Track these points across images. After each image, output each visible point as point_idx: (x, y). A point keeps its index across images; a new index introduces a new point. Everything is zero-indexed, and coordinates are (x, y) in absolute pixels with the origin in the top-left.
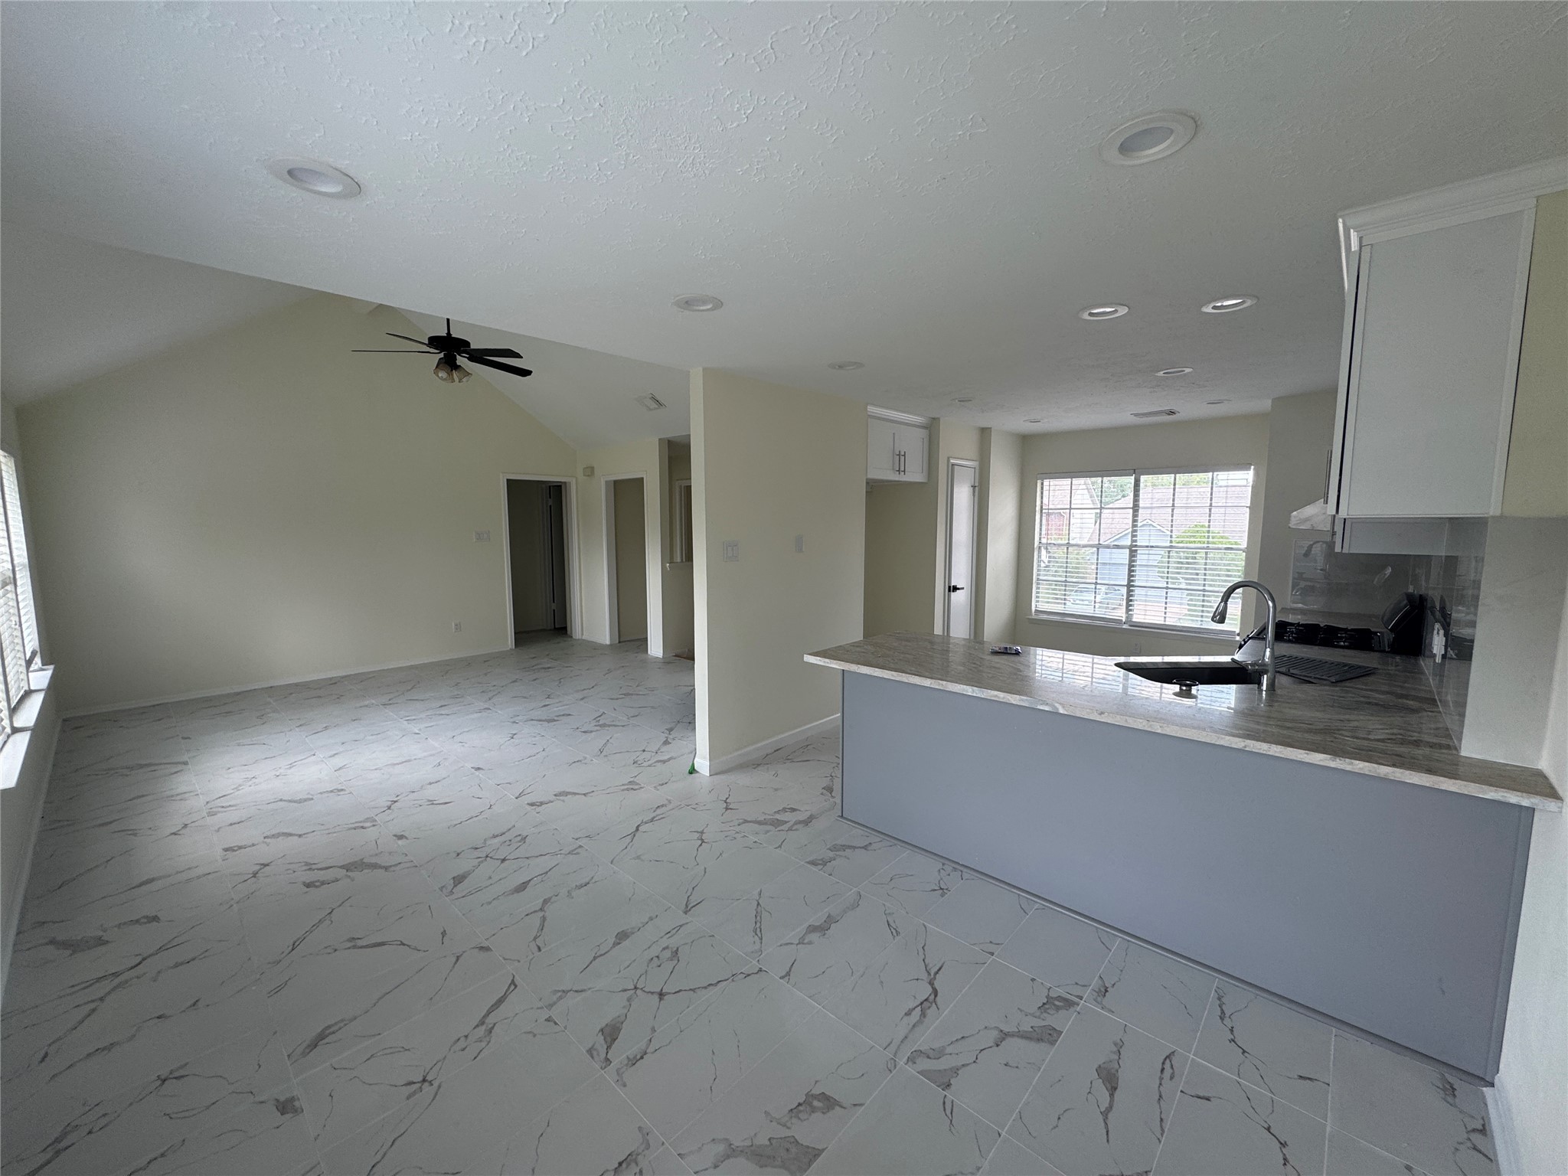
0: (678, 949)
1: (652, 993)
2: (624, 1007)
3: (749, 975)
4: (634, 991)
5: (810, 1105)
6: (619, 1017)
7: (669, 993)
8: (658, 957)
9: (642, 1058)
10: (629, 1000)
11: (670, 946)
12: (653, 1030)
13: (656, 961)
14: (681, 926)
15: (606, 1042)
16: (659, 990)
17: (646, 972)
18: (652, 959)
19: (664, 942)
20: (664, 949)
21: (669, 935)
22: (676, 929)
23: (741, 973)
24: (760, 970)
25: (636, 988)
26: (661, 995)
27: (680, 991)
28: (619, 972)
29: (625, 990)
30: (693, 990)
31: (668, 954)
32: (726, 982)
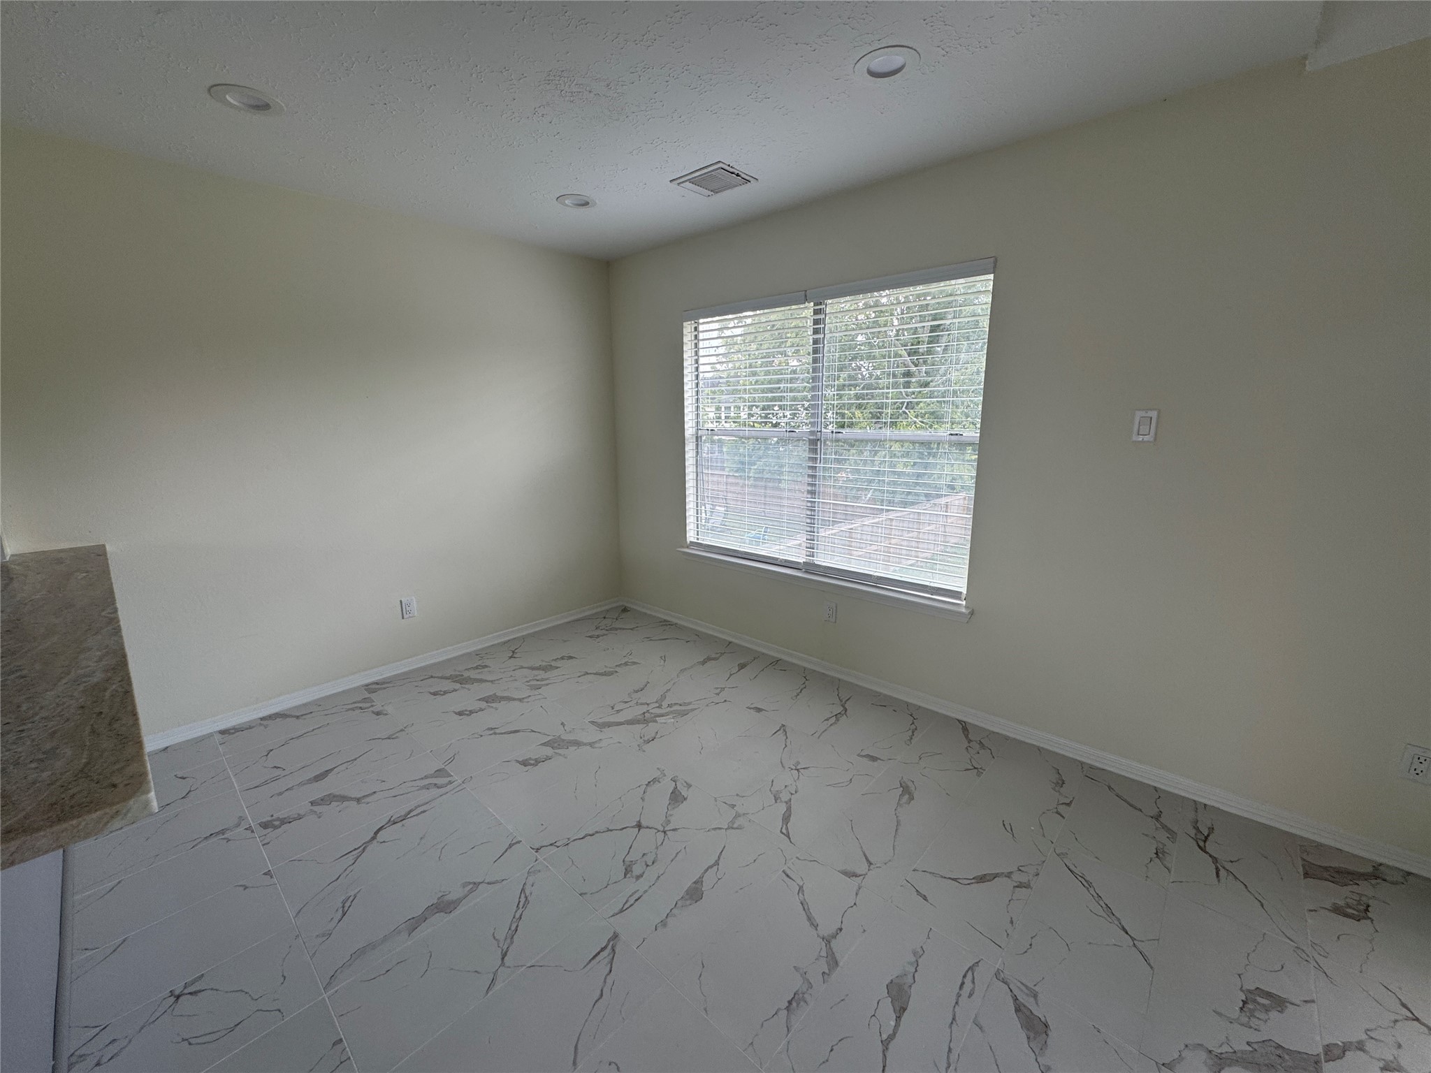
0: (625, 877)
1: (647, 827)
2: (671, 815)
3: (551, 845)
4: (666, 829)
5: (536, 761)
6: (673, 808)
7: (632, 827)
8: (647, 866)
9: (649, 782)
10: (668, 822)
11: (634, 880)
12: (643, 799)
13: (649, 859)
14: (621, 911)
15: (678, 791)
16: (642, 830)
17: (657, 848)
18: (653, 863)
19: (642, 885)
20: (641, 876)
21: (636, 896)
22: (628, 904)
23: (558, 847)
24: (537, 851)
25: (665, 832)
26: (639, 826)
27: (621, 830)
28: (685, 848)
29: (674, 830)
30: (609, 830)
31: (637, 870)
32: (575, 838)
